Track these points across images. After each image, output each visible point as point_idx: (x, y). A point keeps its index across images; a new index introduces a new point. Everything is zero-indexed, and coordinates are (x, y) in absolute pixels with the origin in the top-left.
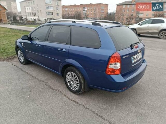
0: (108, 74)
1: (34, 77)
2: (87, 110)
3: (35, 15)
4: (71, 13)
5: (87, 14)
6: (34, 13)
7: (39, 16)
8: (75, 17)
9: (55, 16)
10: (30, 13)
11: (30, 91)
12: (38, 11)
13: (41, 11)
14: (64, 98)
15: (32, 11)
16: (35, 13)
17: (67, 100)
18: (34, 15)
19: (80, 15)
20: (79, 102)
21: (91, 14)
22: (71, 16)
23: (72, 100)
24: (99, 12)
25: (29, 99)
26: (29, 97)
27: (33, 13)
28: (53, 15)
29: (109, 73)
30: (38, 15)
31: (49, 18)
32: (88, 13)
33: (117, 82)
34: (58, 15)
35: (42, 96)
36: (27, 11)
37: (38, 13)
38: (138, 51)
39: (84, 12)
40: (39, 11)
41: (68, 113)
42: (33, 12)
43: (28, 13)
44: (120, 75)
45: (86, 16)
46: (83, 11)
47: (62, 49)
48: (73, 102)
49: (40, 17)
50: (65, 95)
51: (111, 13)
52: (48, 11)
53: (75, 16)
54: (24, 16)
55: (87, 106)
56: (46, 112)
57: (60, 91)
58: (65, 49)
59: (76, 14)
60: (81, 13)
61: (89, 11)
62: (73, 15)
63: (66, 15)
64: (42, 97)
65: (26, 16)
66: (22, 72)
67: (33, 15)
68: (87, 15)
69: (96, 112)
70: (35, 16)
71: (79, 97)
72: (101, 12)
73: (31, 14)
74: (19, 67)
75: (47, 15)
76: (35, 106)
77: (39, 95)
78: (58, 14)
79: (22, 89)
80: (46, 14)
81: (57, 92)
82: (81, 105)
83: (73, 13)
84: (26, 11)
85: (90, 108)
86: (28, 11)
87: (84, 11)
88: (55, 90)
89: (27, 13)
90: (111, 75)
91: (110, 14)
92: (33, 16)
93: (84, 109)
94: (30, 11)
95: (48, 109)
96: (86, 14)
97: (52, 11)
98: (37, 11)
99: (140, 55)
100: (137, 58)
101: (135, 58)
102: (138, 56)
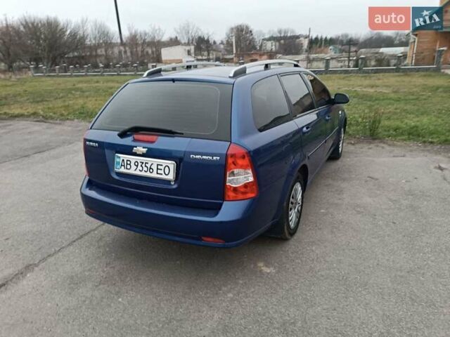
38: (135, 149)
99: (159, 167)
100: (140, 168)
101: (130, 164)
102: (148, 166)
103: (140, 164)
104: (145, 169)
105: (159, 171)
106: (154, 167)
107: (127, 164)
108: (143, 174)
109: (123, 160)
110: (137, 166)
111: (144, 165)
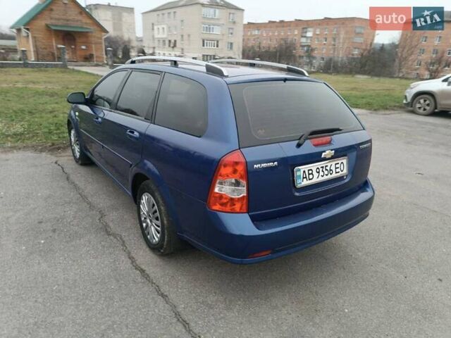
0: (215, 208)
1: (84, 198)
2: (160, 300)
3: (175, 46)
4: (269, 42)
5: (313, 46)
6: (173, 41)
7: (182, 49)
8: (278, 54)
9: (222, 49)
10: (164, 41)
11: (54, 231)
12: (182, 36)
13: (189, 36)
14: (124, 258)
15: (168, 35)
16: (175, 41)
17: (125, 264)
18: (172, 45)
19: (292, 48)
20: (152, 276)
21: (324, 46)
22: (266, 52)
23: (137, 268)
24: (347, 41)
25: (39, 248)
26: (44, 243)
27: (170, 41)
28: (217, 46)
29: (217, 207)
30: (182, 47)
31: (207, 56)
32: (315, 44)
33: (235, 235)
34: (231, 48)
35: (72, 246)
36: (156, 36)
37: (182, 40)
38: (323, 154)
39: (303, 40)
40: (185, 37)
41: (108, 299)
42: (170, 39)
43: (159, 41)
44: (247, 215)
45: (307, 51)
46: (302, 37)
47: (133, 133)
48: (138, 272)
49: (185, 51)
50: (129, 253)
51: (383, 45)
52: (206, 36)
53: (276, 52)
54: (149, 47)
55: (165, 289)
56: (56, 286)
57: (124, 239)
58: (138, 132)
59: (281, 45)
60: (294, 44)
61: (318, 38)
62: (271, 49)
63: (253, 47)
64: (72, 248)
65: (154, 48)
66: (66, 182)
67: (169, 46)
68: (313, 50)
69: (180, 310)
70: (175, 49)
71: (161, 263)
72: (353, 43)
73: (164, 44)
74: (66, 170)
75: (204, 46)
76: (44, 265)
77: (67, 242)
78: (231, 44)
79: (40, 222)
80: (202, 44)
81: (115, 240)
82: (152, 283)
83: (274, 44)
84: (153, 36)
85: (172, 296)
86: (159, 36)
87: (305, 37)
88: (115, 235)
89: (156, 42)
90: (218, 213)
91: (383, 48)
92: (171, 49)
93: (155, 295)
94: (165, 36)
95: (67, 280)
96: (309, 46)
97: (218, 38)
98: (180, 37)
99: (337, 166)
100: (321, 173)
101: (312, 174)
102: (328, 168)
103: (321, 169)
104: (326, 172)
105: (338, 170)
106: (333, 168)
107: (309, 174)
108: (325, 178)
109: (304, 172)
110: (319, 172)
111: (324, 170)
